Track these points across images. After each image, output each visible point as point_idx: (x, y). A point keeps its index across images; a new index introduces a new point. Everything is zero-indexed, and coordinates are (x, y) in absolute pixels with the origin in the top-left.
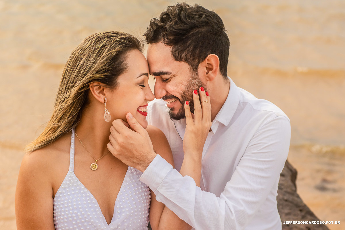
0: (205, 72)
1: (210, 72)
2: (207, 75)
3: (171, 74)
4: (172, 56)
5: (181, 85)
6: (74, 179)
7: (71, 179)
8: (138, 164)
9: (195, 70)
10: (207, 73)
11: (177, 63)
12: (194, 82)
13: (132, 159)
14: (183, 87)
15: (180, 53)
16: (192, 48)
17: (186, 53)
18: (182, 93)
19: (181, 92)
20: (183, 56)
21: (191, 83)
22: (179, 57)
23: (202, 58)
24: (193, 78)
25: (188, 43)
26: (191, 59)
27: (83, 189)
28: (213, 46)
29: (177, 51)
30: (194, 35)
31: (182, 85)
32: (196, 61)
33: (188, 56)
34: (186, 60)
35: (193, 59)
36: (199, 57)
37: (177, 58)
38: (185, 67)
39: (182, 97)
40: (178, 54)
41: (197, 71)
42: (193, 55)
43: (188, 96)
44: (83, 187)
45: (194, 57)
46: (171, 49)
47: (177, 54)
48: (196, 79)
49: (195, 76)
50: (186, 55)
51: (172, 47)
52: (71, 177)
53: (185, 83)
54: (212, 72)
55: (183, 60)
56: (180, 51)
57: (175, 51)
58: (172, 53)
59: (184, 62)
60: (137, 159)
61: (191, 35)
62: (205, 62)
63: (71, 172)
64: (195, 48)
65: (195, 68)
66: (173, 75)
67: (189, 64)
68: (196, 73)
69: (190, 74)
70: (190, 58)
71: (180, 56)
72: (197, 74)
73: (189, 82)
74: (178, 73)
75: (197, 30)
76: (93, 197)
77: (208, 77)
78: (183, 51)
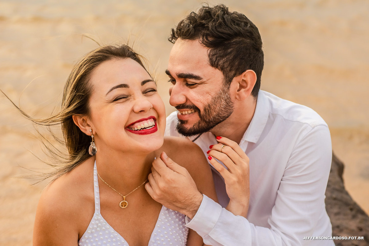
0: (237, 88)
1: (243, 90)
2: (238, 93)
3: (201, 80)
4: (208, 59)
5: (208, 95)
6: (102, 222)
7: (98, 222)
8: (183, 208)
9: (228, 83)
10: (239, 90)
11: (211, 69)
12: (223, 96)
13: (175, 203)
14: (210, 98)
15: (218, 59)
16: (232, 57)
17: (224, 60)
18: (207, 105)
19: (206, 103)
20: (221, 62)
21: (220, 96)
22: (216, 63)
23: (240, 71)
24: (223, 91)
25: (229, 50)
26: (229, 69)
27: (112, 232)
28: (252, 62)
29: (215, 56)
30: (237, 43)
31: (210, 96)
32: (233, 73)
33: (226, 66)
34: (222, 69)
35: (230, 70)
36: (237, 70)
37: (213, 63)
38: (218, 75)
39: (205, 110)
40: (216, 59)
41: (230, 85)
42: (231, 65)
43: (212, 110)
44: (112, 230)
45: (232, 67)
46: (209, 51)
47: (214, 59)
48: (226, 94)
49: (226, 89)
50: (224, 63)
51: (210, 50)
52: (98, 220)
53: (213, 94)
54: (245, 91)
55: (219, 67)
56: (218, 57)
57: (213, 55)
58: (209, 56)
59: (219, 70)
60: (181, 203)
61: (234, 42)
62: (241, 77)
63: (98, 214)
64: (235, 57)
65: (228, 81)
66: (203, 81)
67: (224, 73)
68: (228, 86)
69: (221, 86)
70: (227, 67)
71: (218, 62)
72: (229, 88)
73: (217, 94)
74: (209, 81)
75: (241, 39)
76: (124, 241)
77: (238, 95)
78: (222, 57)
